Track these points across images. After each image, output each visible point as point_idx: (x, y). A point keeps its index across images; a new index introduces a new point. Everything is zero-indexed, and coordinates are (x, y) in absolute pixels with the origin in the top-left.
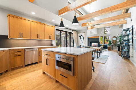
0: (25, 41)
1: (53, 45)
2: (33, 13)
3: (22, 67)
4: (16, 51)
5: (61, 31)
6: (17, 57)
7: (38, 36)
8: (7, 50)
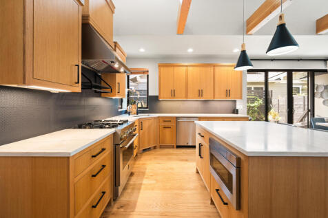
0: (180, 103)
1: (237, 113)
2: (190, 50)
3: (173, 147)
4: (166, 120)
5: (266, 71)
6: (167, 129)
7: (200, 93)
8: (155, 118)
